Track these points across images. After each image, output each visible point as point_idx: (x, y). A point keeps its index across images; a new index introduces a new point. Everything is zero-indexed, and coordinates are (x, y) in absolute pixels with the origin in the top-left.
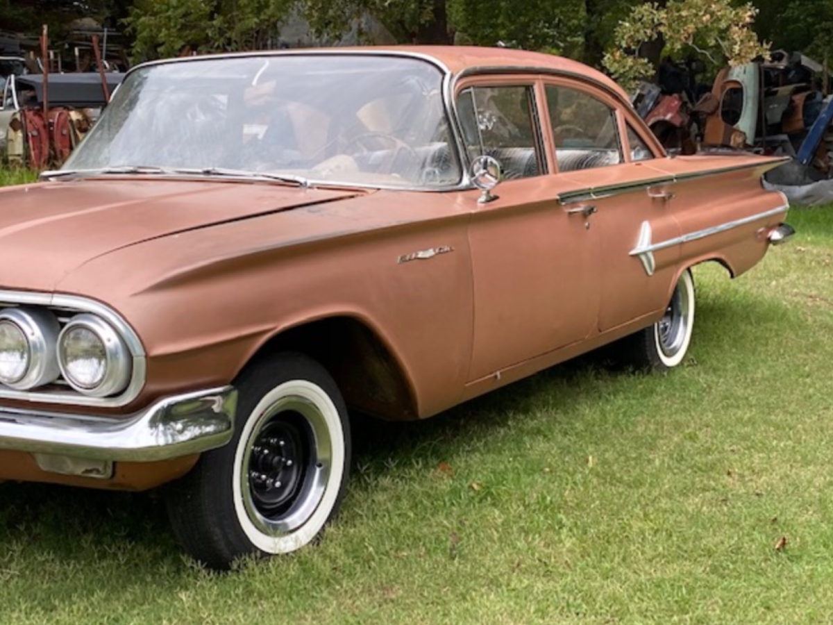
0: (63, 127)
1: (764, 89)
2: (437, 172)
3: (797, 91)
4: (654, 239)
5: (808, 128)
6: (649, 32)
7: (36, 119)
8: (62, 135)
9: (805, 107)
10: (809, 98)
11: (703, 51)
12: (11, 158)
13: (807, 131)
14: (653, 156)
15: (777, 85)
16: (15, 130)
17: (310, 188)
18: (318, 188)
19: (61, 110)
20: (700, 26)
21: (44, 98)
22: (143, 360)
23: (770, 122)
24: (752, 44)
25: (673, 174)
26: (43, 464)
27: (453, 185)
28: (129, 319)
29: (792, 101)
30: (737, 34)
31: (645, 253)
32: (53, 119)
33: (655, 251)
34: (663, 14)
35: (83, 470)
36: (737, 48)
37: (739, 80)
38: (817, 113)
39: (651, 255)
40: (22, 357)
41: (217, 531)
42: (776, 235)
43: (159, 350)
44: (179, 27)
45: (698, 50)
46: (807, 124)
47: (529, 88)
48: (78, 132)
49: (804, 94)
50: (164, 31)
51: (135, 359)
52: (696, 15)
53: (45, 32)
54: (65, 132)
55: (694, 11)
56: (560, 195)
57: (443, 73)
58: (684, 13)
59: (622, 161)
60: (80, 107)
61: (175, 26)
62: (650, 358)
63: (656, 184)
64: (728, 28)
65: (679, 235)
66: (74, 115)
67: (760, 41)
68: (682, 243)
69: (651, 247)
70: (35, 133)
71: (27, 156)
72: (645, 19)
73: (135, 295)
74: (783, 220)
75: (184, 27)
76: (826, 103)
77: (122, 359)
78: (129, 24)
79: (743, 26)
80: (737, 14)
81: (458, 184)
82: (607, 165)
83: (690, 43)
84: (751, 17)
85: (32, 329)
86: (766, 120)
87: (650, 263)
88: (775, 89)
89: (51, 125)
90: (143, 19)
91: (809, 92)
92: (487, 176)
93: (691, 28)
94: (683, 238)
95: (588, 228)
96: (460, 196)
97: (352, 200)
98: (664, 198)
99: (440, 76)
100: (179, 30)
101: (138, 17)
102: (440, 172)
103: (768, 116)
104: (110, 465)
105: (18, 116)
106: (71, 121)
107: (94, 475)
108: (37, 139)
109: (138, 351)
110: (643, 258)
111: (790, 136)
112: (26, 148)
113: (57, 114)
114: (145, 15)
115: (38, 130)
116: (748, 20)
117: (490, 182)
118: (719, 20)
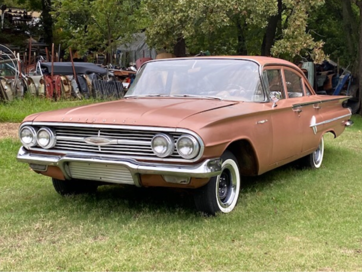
0: (59, 83)
1: (316, 72)
2: (259, 97)
3: (329, 73)
4: (317, 122)
5: (334, 88)
6: (283, 50)
7: (49, 79)
8: (58, 86)
9: (332, 79)
10: (334, 76)
11: (304, 58)
12: (40, 94)
13: (334, 90)
14: (312, 94)
15: (321, 71)
16: (41, 84)
17: (223, 101)
19: (58, 76)
20: (302, 48)
21: (51, 71)
22: (203, 147)
23: (319, 86)
24: (323, 55)
25: (320, 100)
26: (167, 179)
28: (200, 135)
29: (327, 77)
30: (317, 51)
31: (314, 126)
32: (55, 79)
33: (317, 126)
34: (288, 43)
35: (181, 181)
36: (317, 57)
37: (306, 69)
38: (337, 82)
39: (316, 127)
40: (164, 147)
41: (211, 203)
42: (348, 124)
43: (208, 145)
44: (86, 44)
45: (302, 57)
46: (334, 86)
47: (279, 71)
48: (64, 85)
49: (332, 75)
50: (79, 46)
51: (201, 147)
52: (301, 44)
53: (53, 46)
54: (59, 85)
55: (300, 43)
56: (293, 105)
57: (259, 65)
58: (296, 43)
59: (303, 95)
60: (64, 75)
61: (84, 43)
63: (315, 103)
64: (313, 49)
65: (323, 121)
66: (63, 78)
67: (325, 54)
68: (324, 124)
69: (316, 124)
70: (48, 85)
71: (45, 94)
72: (282, 45)
73: (201, 128)
74: (349, 119)
75: (87, 44)
76: (341, 78)
77: (197, 148)
78: (64, 42)
79: (319, 49)
80: (316, 44)
81: (264, 100)
82: (297, 97)
83: (299, 54)
84: (322, 45)
85: (169, 140)
86: (317, 85)
87: (316, 130)
88: (320, 73)
89: (54, 82)
90: (70, 40)
91: (334, 74)
93: (299, 49)
94: (324, 122)
95: (300, 117)
96: (264, 104)
97: (238, 105)
98: (318, 109)
99: (258, 66)
100: (86, 45)
101: (68, 39)
103: (318, 83)
104: (190, 178)
105: (43, 78)
106: (61, 80)
107: (183, 183)
108: (49, 87)
109: (202, 145)
110: (314, 128)
111: (327, 91)
112: (45, 90)
113: (57, 77)
114: (71, 38)
115: (50, 84)
116: (321, 46)
117: (276, 100)
118: (310, 46)
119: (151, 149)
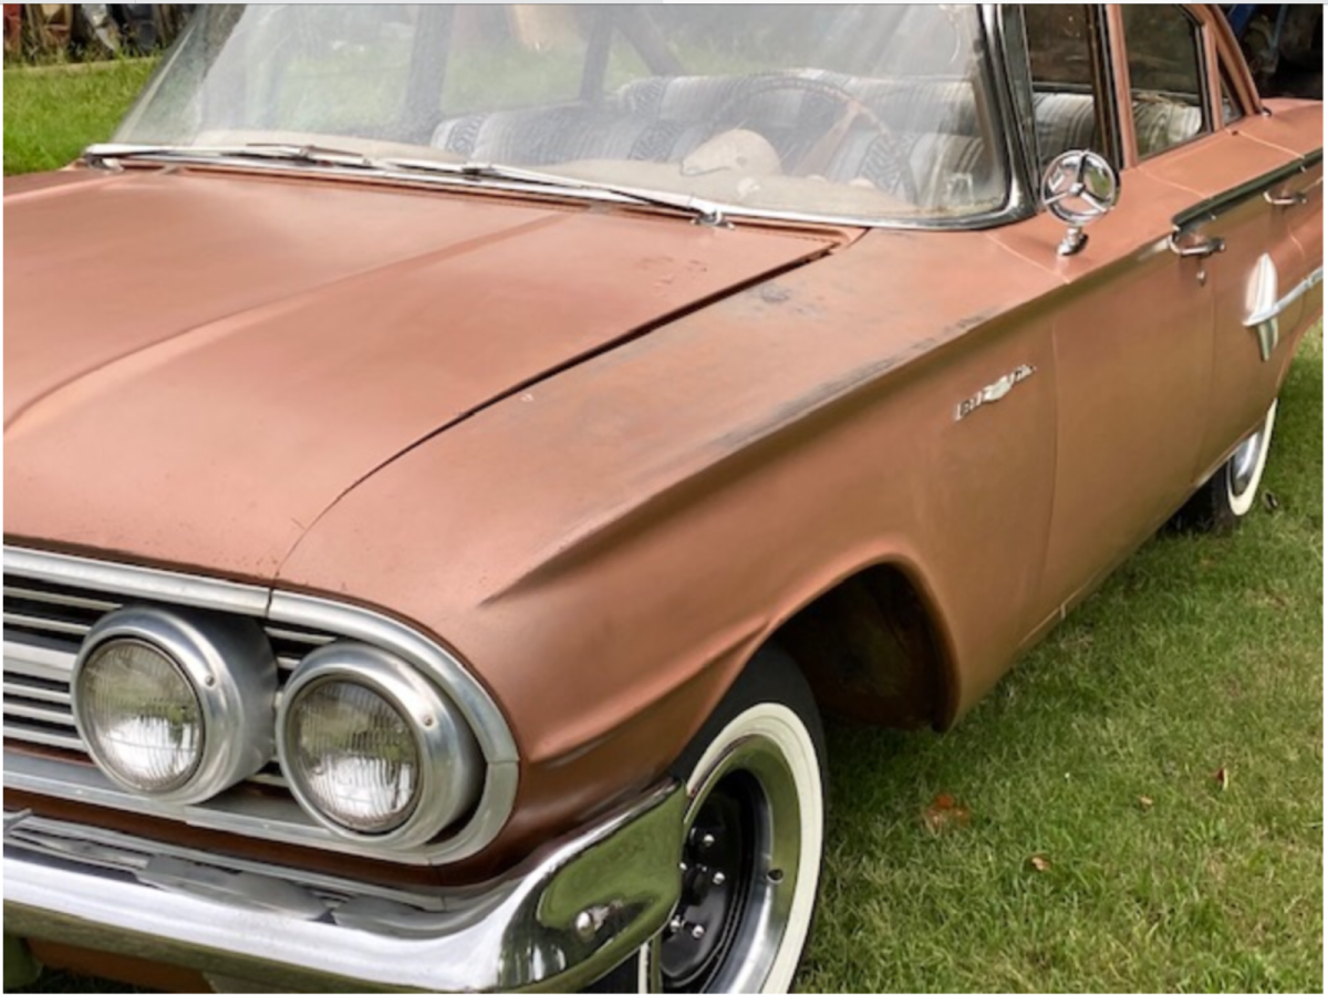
2: (970, 182)
4: (1280, 293)
17: (723, 224)
18: (737, 224)
22: (512, 770)
25: (1300, 156)
27: (993, 211)
28: (478, 666)
31: (1266, 322)
33: (1280, 315)
40: (177, 736)
43: (549, 745)
51: (491, 768)
59: (1209, 126)
62: (1214, 504)
65: (1305, 276)
69: (1277, 306)
73: (492, 601)
77: (458, 769)
81: (1002, 208)
92: (1084, 196)
94: (1310, 281)
95: (1203, 283)
97: (826, 260)
102: (975, 181)
109: (501, 749)
110: (1263, 331)
119: (69, 730)
